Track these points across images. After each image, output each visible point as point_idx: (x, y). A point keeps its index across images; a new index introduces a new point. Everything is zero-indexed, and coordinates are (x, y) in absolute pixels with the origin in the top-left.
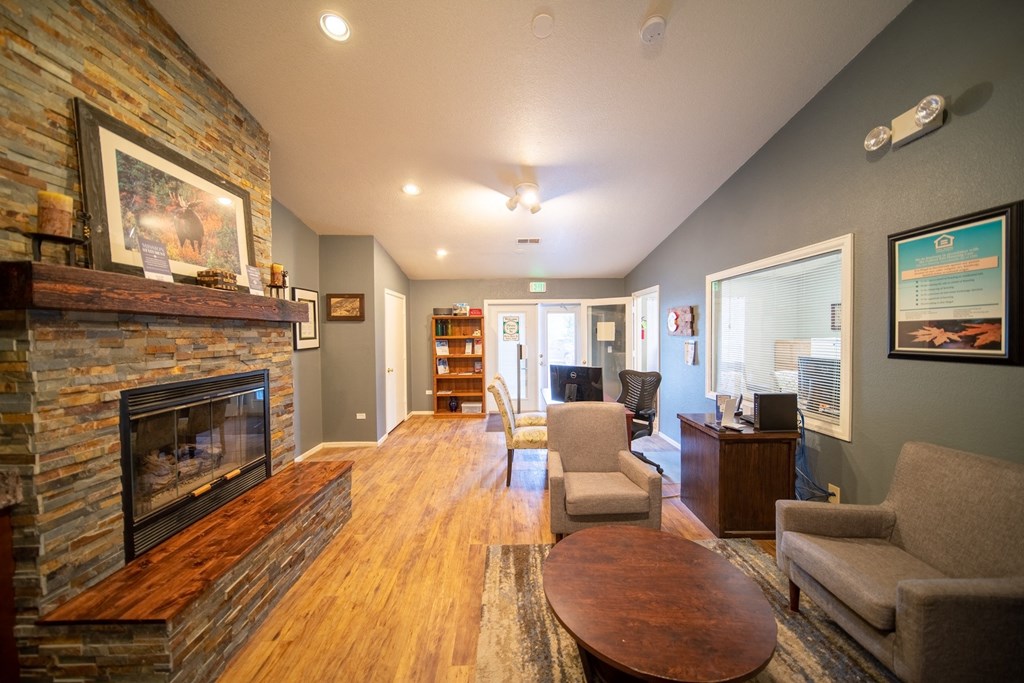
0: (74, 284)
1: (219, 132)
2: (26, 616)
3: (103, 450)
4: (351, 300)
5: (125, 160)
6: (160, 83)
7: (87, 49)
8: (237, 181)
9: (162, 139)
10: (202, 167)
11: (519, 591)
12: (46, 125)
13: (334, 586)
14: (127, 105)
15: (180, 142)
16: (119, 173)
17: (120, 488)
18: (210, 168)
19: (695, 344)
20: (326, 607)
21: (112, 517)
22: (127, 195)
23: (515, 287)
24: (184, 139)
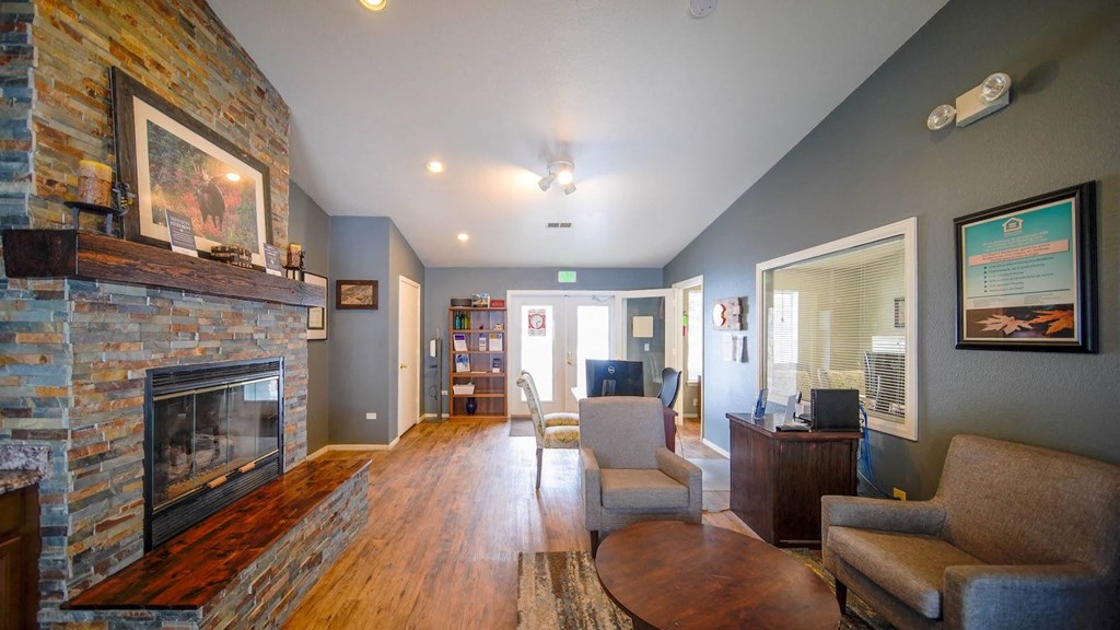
0: (112, 255)
1: (242, 103)
2: (50, 600)
3: (128, 429)
4: (363, 287)
5: (154, 130)
6: (189, 52)
7: (124, 17)
8: (258, 155)
9: (189, 109)
10: (225, 140)
11: (557, 597)
12: (85, 93)
13: (356, 590)
14: (158, 74)
15: (205, 112)
16: (149, 143)
17: (142, 473)
18: (233, 141)
19: (745, 339)
20: (349, 609)
21: (133, 502)
22: (155, 166)
23: (542, 277)
24: (209, 110)
